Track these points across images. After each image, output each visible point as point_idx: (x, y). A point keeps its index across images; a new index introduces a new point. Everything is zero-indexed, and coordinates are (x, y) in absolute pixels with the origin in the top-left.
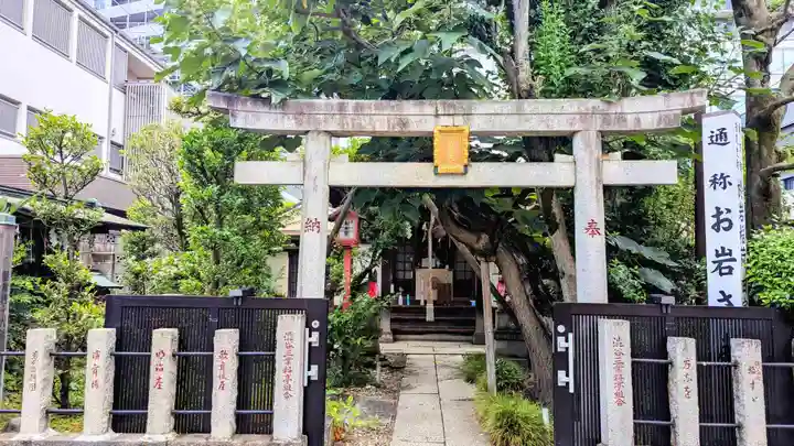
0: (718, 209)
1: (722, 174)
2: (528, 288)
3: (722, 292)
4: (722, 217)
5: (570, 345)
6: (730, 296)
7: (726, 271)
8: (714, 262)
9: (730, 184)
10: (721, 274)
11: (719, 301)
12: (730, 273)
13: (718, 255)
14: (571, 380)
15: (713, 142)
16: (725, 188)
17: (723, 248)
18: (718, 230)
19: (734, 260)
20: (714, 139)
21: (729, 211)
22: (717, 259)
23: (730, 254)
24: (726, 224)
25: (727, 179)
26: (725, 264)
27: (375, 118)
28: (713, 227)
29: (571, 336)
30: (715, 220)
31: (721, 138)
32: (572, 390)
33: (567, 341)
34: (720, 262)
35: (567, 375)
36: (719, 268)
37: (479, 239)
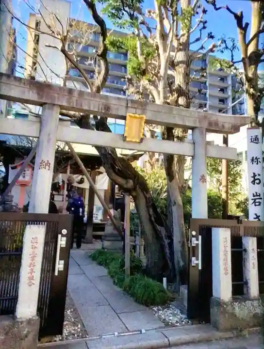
0: (254, 174)
1: (256, 157)
2: (151, 211)
3: (256, 214)
4: (256, 178)
5: (200, 242)
6: (259, 216)
7: (257, 204)
8: (252, 199)
9: (260, 162)
10: (255, 205)
11: (254, 218)
12: (259, 205)
13: (254, 196)
14: (200, 262)
15: (252, 141)
16: (257, 164)
17: (256, 193)
18: (254, 184)
19: (261, 199)
20: (253, 140)
21: (259, 175)
22: (253, 198)
23: (259, 196)
24: (257, 181)
25: (259, 160)
26: (257, 201)
27: (91, 102)
28: (252, 182)
29: (200, 237)
30: (253, 179)
31: (256, 140)
32: (200, 268)
33: (197, 240)
34: (255, 200)
35: (197, 259)
36: (255, 202)
37: (127, 183)
